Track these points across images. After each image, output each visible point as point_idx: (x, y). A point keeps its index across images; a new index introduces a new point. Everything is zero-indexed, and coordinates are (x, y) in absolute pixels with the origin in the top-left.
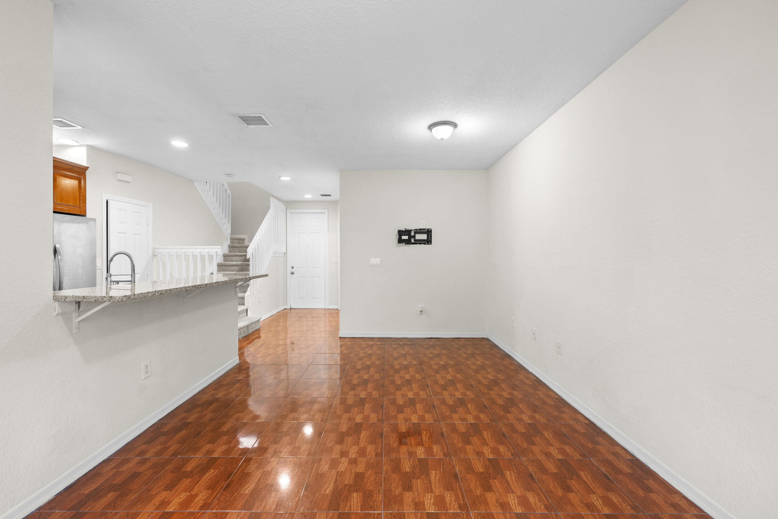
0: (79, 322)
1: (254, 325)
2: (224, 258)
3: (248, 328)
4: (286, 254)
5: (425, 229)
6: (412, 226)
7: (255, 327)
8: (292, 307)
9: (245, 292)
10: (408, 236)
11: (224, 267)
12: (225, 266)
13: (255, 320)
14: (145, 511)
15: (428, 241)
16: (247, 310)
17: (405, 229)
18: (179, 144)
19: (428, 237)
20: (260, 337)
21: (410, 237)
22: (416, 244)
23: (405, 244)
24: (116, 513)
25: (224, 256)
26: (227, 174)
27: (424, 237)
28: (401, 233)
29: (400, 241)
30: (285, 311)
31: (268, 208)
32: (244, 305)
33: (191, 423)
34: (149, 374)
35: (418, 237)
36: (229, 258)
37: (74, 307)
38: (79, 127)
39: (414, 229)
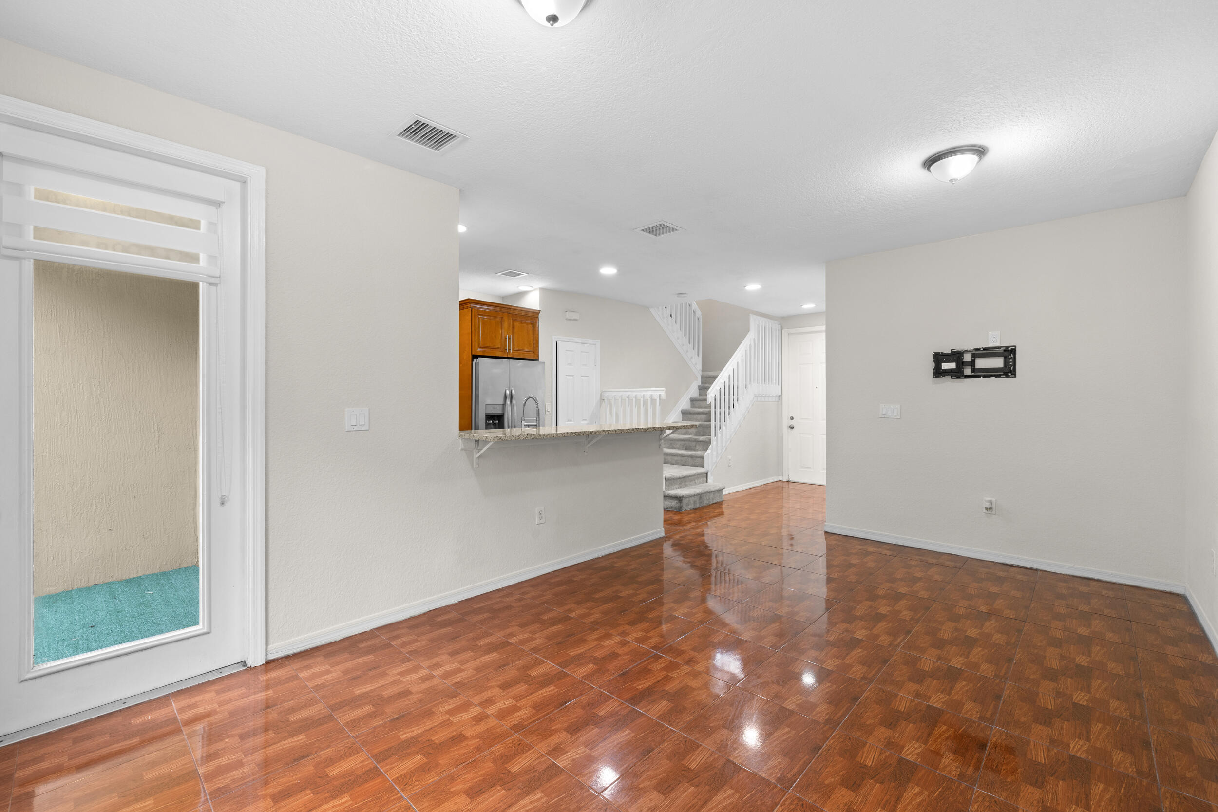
0: (478, 457)
1: (712, 495)
2: (691, 404)
3: (700, 498)
4: (781, 397)
5: (999, 347)
6: (967, 343)
7: (713, 499)
8: (791, 479)
9: (706, 450)
10: (955, 363)
11: (689, 415)
12: (690, 413)
13: (717, 488)
14: (496, 634)
15: (1009, 371)
16: (707, 474)
17: (952, 350)
18: (608, 271)
19: (1006, 363)
20: (722, 514)
21: (961, 364)
22: (979, 377)
23: (952, 378)
24: (481, 628)
25: (691, 401)
26: (678, 294)
27: (998, 363)
28: (938, 358)
29: (938, 372)
30: (780, 484)
31: (747, 331)
32: (703, 467)
33: (622, 597)
34: (543, 521)
35: (981, 363)
36: (697, 403)
37: (473, 444)
38: (525, 274)
39: (972, 348)
